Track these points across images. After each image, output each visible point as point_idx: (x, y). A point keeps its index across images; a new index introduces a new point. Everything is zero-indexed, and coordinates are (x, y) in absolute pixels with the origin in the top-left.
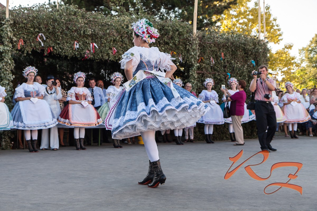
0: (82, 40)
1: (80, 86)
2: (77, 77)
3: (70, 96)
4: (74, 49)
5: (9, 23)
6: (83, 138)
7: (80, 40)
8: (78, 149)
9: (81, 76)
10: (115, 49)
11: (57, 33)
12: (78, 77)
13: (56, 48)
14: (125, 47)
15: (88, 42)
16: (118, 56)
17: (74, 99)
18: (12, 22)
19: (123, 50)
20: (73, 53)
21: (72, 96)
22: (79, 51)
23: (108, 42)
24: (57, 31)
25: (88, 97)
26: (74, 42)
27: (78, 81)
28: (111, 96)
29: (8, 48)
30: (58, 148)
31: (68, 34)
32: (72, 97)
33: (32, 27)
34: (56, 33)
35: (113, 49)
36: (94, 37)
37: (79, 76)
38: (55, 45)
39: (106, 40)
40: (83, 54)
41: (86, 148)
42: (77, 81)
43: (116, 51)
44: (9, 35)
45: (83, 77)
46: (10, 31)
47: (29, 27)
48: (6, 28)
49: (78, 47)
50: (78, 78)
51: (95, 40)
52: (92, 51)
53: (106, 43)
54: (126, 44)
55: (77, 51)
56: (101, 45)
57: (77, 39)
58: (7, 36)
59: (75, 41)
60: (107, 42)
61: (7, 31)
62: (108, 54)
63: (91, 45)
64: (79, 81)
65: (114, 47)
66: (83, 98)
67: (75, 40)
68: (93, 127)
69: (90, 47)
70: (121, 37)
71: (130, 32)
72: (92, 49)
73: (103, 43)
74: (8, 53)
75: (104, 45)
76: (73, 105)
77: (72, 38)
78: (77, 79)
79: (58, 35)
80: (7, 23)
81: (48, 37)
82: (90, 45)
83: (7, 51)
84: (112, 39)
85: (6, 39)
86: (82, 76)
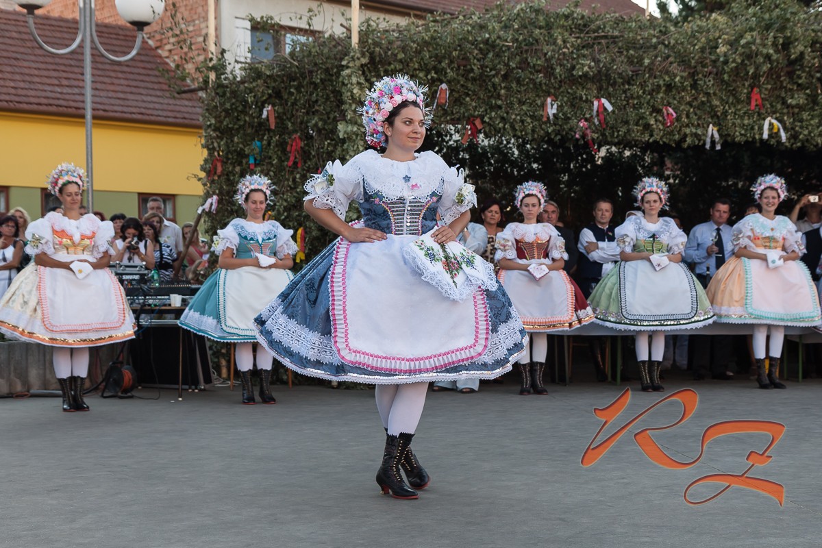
0: (568, 93)
1: (530, 219)
2: (520, 197)
3: (502, 248)
4: (545, 119)
5: (358, 63)
6: (541, 364)
7: (562, 92)
8: (522, 393)
9: (531, 192)
10: (671, 110)
11: (493, 80)
12: (523, 195)
13: (487, 120)
14: (703, 102)
15: (584, 98)
16: (680, 130)
17: (512, 254)
18: (364, 61)
19: (698, 112)
20: (543, 130)
21: (507, 248)
22: (560, 123)
23: (649, 91)
24: (493, 72)
25: (554, 247)
26: (546, 100)
27: (524, 207)
28: (627, 244)
29: (355, 129)
30: (477, 389)
31: (524, 80)
32: (505, 251)
33: (420, 70)
34: (490, 80)
35: (664, 110)
36: (603, 81)
37: (527, 193)
38: (486, 110)
39: (642, 86)
40: (571, 129)
41: (547, 388)
42: (521, 205)
43: (675, 115)
44: (357, 95)
45: (539, 195)
46: (359, 83)
47: (415, 69)
48: (350, 76)
49: (554, 111)
50: (524, 198)
51: (607, 89)
52: (596, 121)
53: (642, 97)
54: (708, 94)
55: (555, 124)
56: (628, 104)
57: (552, 91)
58: (352, 96)
59: (549, 96)
60: (644, 93)
61: (352, 84)
62: (647, 127)
63: (596, 103)
64: (527, 205)
65: (669, 104)
66: (536, 253)
67: (549, 94)
68: (563, 331)
69: (591, 109)
70: (692, 75)
71: (722, 59)
72: (598, 115)
73: (632, 97)
74: (354, 141)
75: (635, 102)
76: (509, 272)
77: (537, 89)
78: (522, 201)
79: (494, 85)
80: (351, 65)
81: (470, 93)
82: (593, 105)
83: (354, 137)
84: (661, 82)
85: (350, 105)
86: (534, 192)
